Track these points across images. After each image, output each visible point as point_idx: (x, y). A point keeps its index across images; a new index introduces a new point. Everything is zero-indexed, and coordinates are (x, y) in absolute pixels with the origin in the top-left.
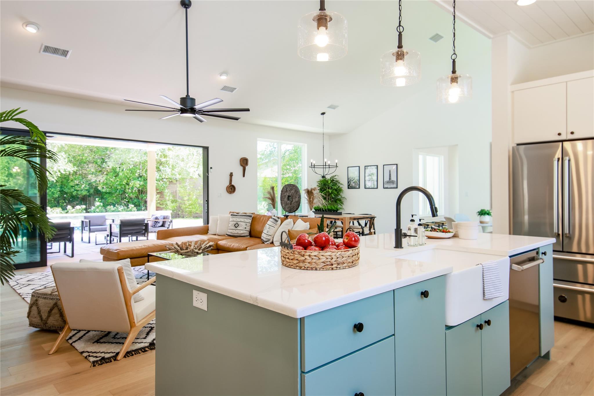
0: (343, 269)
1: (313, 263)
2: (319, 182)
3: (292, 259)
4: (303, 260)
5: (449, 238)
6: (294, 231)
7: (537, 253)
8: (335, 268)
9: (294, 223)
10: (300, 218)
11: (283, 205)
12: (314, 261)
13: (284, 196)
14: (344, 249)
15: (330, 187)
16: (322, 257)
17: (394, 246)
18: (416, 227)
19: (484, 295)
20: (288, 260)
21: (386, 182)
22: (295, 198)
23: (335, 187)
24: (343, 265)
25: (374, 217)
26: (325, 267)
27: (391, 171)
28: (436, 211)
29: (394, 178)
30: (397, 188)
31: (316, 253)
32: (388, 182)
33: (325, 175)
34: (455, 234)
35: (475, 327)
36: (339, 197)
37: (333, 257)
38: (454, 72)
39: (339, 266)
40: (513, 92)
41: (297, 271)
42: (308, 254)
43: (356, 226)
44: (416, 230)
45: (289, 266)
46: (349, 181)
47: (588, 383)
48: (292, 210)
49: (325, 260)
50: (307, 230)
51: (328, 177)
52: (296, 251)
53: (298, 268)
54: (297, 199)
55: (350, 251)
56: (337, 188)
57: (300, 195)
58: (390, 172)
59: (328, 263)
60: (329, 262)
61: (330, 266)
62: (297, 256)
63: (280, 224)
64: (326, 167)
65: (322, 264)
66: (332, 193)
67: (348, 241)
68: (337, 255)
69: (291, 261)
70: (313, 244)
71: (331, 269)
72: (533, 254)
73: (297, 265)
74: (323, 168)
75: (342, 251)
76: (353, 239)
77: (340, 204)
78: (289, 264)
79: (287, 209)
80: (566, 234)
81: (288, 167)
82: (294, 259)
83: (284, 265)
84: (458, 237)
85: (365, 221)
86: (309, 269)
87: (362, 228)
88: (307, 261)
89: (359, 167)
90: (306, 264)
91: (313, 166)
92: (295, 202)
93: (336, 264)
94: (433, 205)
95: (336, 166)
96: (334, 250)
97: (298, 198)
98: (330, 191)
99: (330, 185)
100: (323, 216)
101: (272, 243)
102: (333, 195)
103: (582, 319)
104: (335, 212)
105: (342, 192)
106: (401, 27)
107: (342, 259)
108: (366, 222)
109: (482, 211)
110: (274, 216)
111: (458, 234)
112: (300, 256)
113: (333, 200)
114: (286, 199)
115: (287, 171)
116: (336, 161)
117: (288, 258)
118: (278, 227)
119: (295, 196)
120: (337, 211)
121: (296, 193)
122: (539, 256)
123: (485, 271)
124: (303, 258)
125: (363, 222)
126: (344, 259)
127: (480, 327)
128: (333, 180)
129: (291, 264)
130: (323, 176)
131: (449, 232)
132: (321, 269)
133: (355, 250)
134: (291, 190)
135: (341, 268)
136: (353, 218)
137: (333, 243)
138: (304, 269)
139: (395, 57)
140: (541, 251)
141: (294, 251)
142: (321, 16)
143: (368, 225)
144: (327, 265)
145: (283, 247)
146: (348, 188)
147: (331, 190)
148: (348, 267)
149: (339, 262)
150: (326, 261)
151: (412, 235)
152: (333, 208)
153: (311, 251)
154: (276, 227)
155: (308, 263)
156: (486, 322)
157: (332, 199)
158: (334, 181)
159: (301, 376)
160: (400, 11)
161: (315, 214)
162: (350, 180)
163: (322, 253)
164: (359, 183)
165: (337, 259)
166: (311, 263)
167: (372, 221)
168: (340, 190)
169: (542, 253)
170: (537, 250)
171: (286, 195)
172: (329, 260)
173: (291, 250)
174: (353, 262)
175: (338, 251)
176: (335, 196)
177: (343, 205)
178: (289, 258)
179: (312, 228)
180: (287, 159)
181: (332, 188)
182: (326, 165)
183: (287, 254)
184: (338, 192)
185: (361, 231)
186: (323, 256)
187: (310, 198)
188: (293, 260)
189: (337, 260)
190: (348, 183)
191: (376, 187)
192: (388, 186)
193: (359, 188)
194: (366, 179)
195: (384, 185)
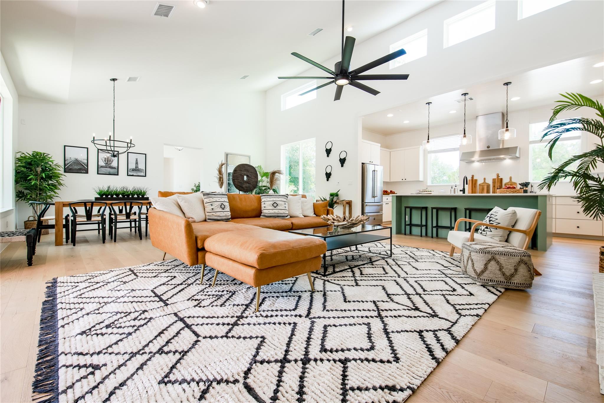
27: (138, 160)
29: (141, 166)
30: (145, 176)
32: (133, 170)
46: (66, 163)
162: (69, 162)
164: (86, 167)
190: (65, 165)
191: (117, 174)
192: (133, 174)
193: (87, 172)
194: (99, 164)
195: (129, 172)
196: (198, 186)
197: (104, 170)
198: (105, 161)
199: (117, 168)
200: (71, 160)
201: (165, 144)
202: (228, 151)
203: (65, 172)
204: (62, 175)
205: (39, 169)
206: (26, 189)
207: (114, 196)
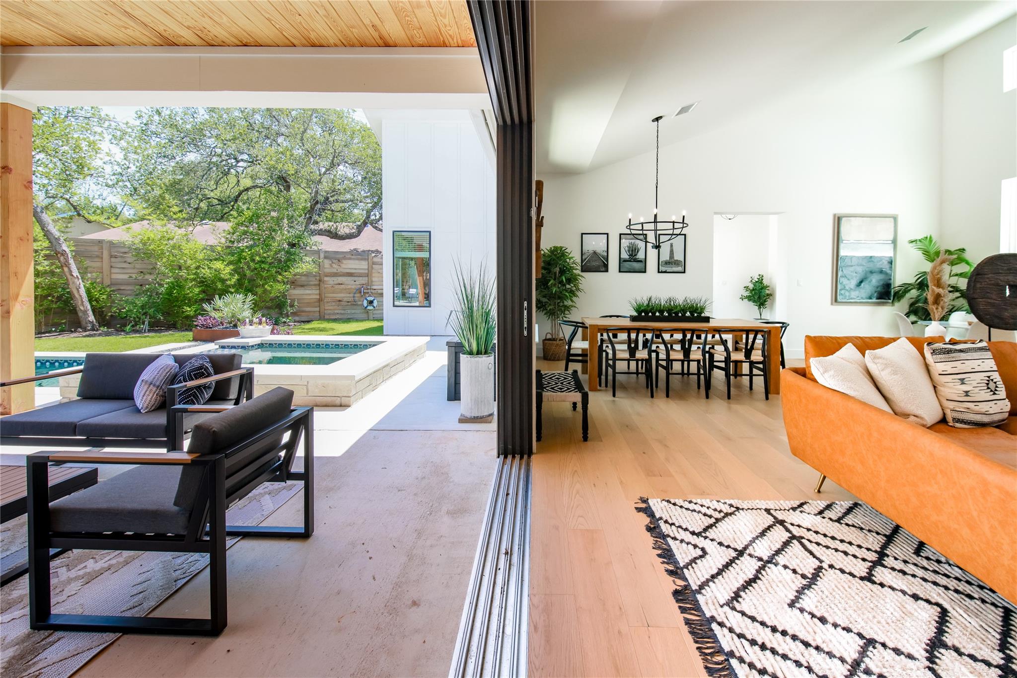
21: (664, 263)
29: (678, 256)
30: (684, 272)
32: (667, 263)
46: (584, 258)
58: (671, 246)
89: (607, 234)
190: (582, 261)
191: (644, 270)
192: (666, 269)
193: (607, 271)
194: (622, 257)
195: (660, 267)
196: (756, 282)
197: (628, 266)
198: (629, 251)
199: (643, 260)
200: (588, 254)
201: (716, 213)
202: (840, 211)
203: (582, 271)
204: (579, 275)
205: (557, 270)
206: (544, 297)
207: (657, 314)
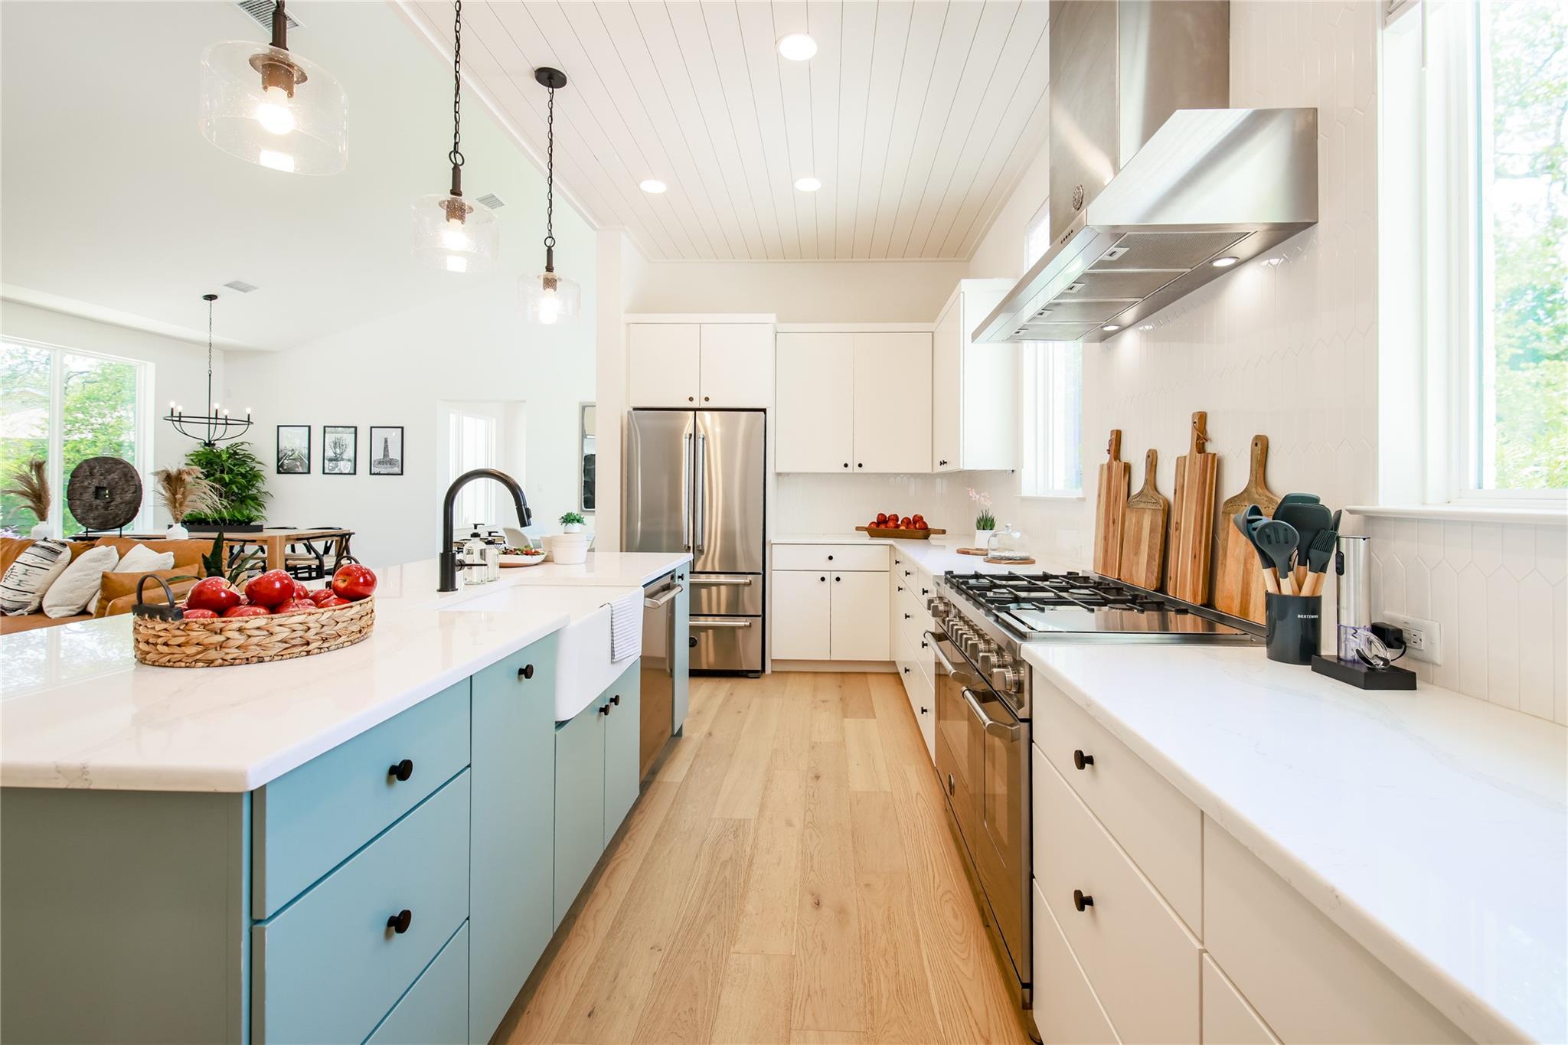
0: (338, 648)
1: (252, 647)
2: (191, 455)
3: (179, 645)
4: (218, 642)
5: (536, 565)
6: (123, 574)
7: (672, 578)
8: (316, 651)
9: (121, 557)
10: (138, 543)
11: (79, 511)
12: (255, 640)
13: (82, 487)
14: (336, 605)
15: (226, 469)
16: (281, 628)
17: (438, 587)
18: (483, 548)
19: (613, 655)
20: (165, 648)
21: (377, 462)
22: (121, 493)
23: (240, 469)
24: (336, 641)
25: (350, 535)
26: (289, 651)
27: (388, 440)
28: (529, 516)
29: (394, 453)
30: (402, 474)
31: (261, 621)
32: (380, 462)
33: (215, 440)
34: (547, 557)
35: (597, 713)
36: (250, 492)
37: (310, 625)
38: (549, 268)
39: (326, 645)
40: (628, 324)
41: (200, 673)
42: (236, 625)
43: (302, 555)
44: (482, 553)
45: (169, 664)
46: (280, 456)
47: (731, 755)
48: (112, 522)
49: (288, 634)
50: (168, 571)
51: (221, 446)
52: (196, 622)
53: (201, 664)
54: (128, 496)
55: (356, 608)
56: (246, 471)
57: (141, 486)
58: (386, 442)
59: (298, 641)
60: (300, 637)
61: (304, 647)
62: (198, 634)
63: (68, 561)
64: (219, 421)
65: (280, 644)
66: (232, 482)
67: (347, 587)
68: (320, 619)
69: (177, 650)
70: (244, 600)
71: (305, 654)
72: (667, 580)
73: (198, 657)
74: (209, 423)
75: (335, 610)
76: (361, 580)
77: (256, 509)
78: (168, 658)
79: (92, 521)
80: (698, 546)
81: (80, 416)
82: (187, 642)
83: (150, 663)
84: (553, 561)
85: (324, 542)
86: (237, 661)
87: (318, 557)
88: (231, 643)
89: (309, 427)
90: (227, 650)
91: (176, 418)
92: (121, 503)
93: (318, 640)
94: (521, 506)
95: (249, 421)
96: (312, 609)
97: (133, 493)
98: (227, 477)
99: (226, 464)
100: (221, 535)
101: (39, 610)
102: (234, 487)
103: (705, 667)
104: (246, 525)
105: (263, 480)
106: (457, 155)
107: (336, 628)
108: (328, 545)
109: (569, 515)
110: (45, 540)
111: (553, 557)
112: (210, 634)
113: (233, 498)
114: (88, 496)
115: (77, 425)
116: (249, 411)
117: (166, 644)
118: (59, 570)
119: (123, 489)
120: (248, 523)
121: (127, 481)
122: (674, 581)
123: (616, 614)
124: (220, 638)
125: (319, 546)
126: (340, 626)
127: (605, 710)
128: (236, 453)
129: (177, 657)
130: (207, 442)
131: (536, 553)
132: (276, 658)
133: (367, 603)
134: (109, 472)
135: (330, 648)
136: (296, 537)
137: (302, 593)
138: (220, 666)
139: (444, 212)
140: (678, 574)
141: (187, 624)
142: (271, 59)
143: (333, 551)
144: (294, 646)
145: (147, 616)
146: (279, 472)
147: (230, 476)
148: (350, 643)
149: (328, 635)
150: (290, 637)
151: (475, 563)
152: (239, 516)
153: (245, 618)
154: (54, 569)
155: (237, 648)
156: (612, 700)
157: (232, 495)
158: (239, 455)
159: (251, 934)
160: (457, 123)
161: (189, 531)
162: (283, 454)
163: (279, 618)
164: (307, 462)
165: (322, 628)
166: (247, 646)
167: (344, 543)
168: (254, 476)
169: (679, 577)
170: (672, 575)
171: (89, 484)
172: (301, 633)
173: (177, 623)
174: (360, 631)
175: (325, 609)
176: (239, 489)
177: (263, 511)
178: (169, 643)
179: (183, 566)
180: (76, 394)
181: (231, 471)
182: (219, 417)
183: (161, 634)
184: (250, 481)
185: (314, 564)
186: (280, 625)
187: (174, 494)
188: (183, 648)
189: (322, 630)
190: (278, 460)
191: (354, 472)
192: (380, 469)
193: (309, 472)
194: (326, 455)
195: (373, 467)
197: (333, 466)
198: (335, 447)
199: (353, 459)
200: (286, 452)
